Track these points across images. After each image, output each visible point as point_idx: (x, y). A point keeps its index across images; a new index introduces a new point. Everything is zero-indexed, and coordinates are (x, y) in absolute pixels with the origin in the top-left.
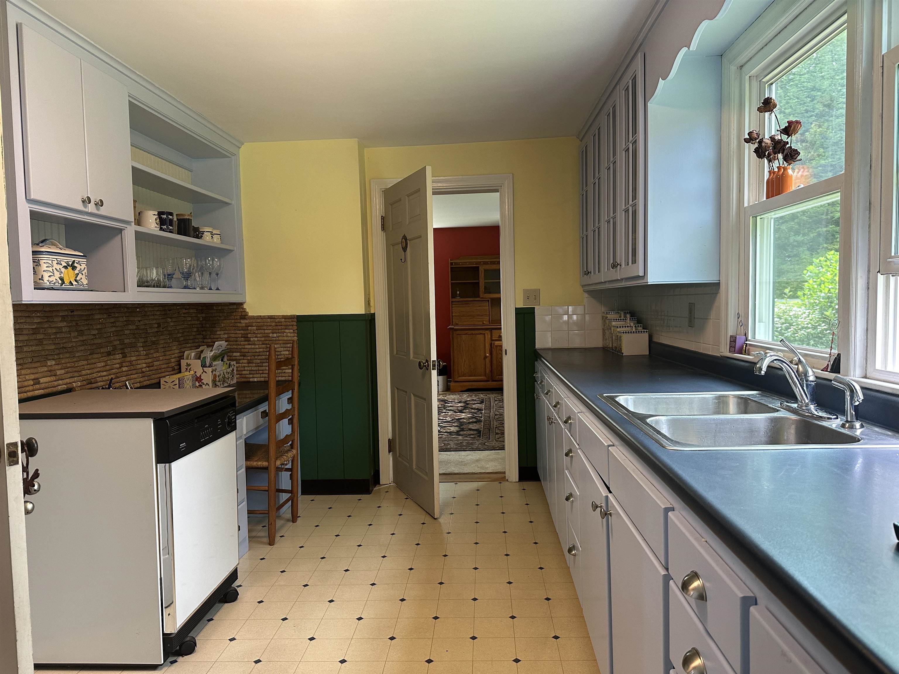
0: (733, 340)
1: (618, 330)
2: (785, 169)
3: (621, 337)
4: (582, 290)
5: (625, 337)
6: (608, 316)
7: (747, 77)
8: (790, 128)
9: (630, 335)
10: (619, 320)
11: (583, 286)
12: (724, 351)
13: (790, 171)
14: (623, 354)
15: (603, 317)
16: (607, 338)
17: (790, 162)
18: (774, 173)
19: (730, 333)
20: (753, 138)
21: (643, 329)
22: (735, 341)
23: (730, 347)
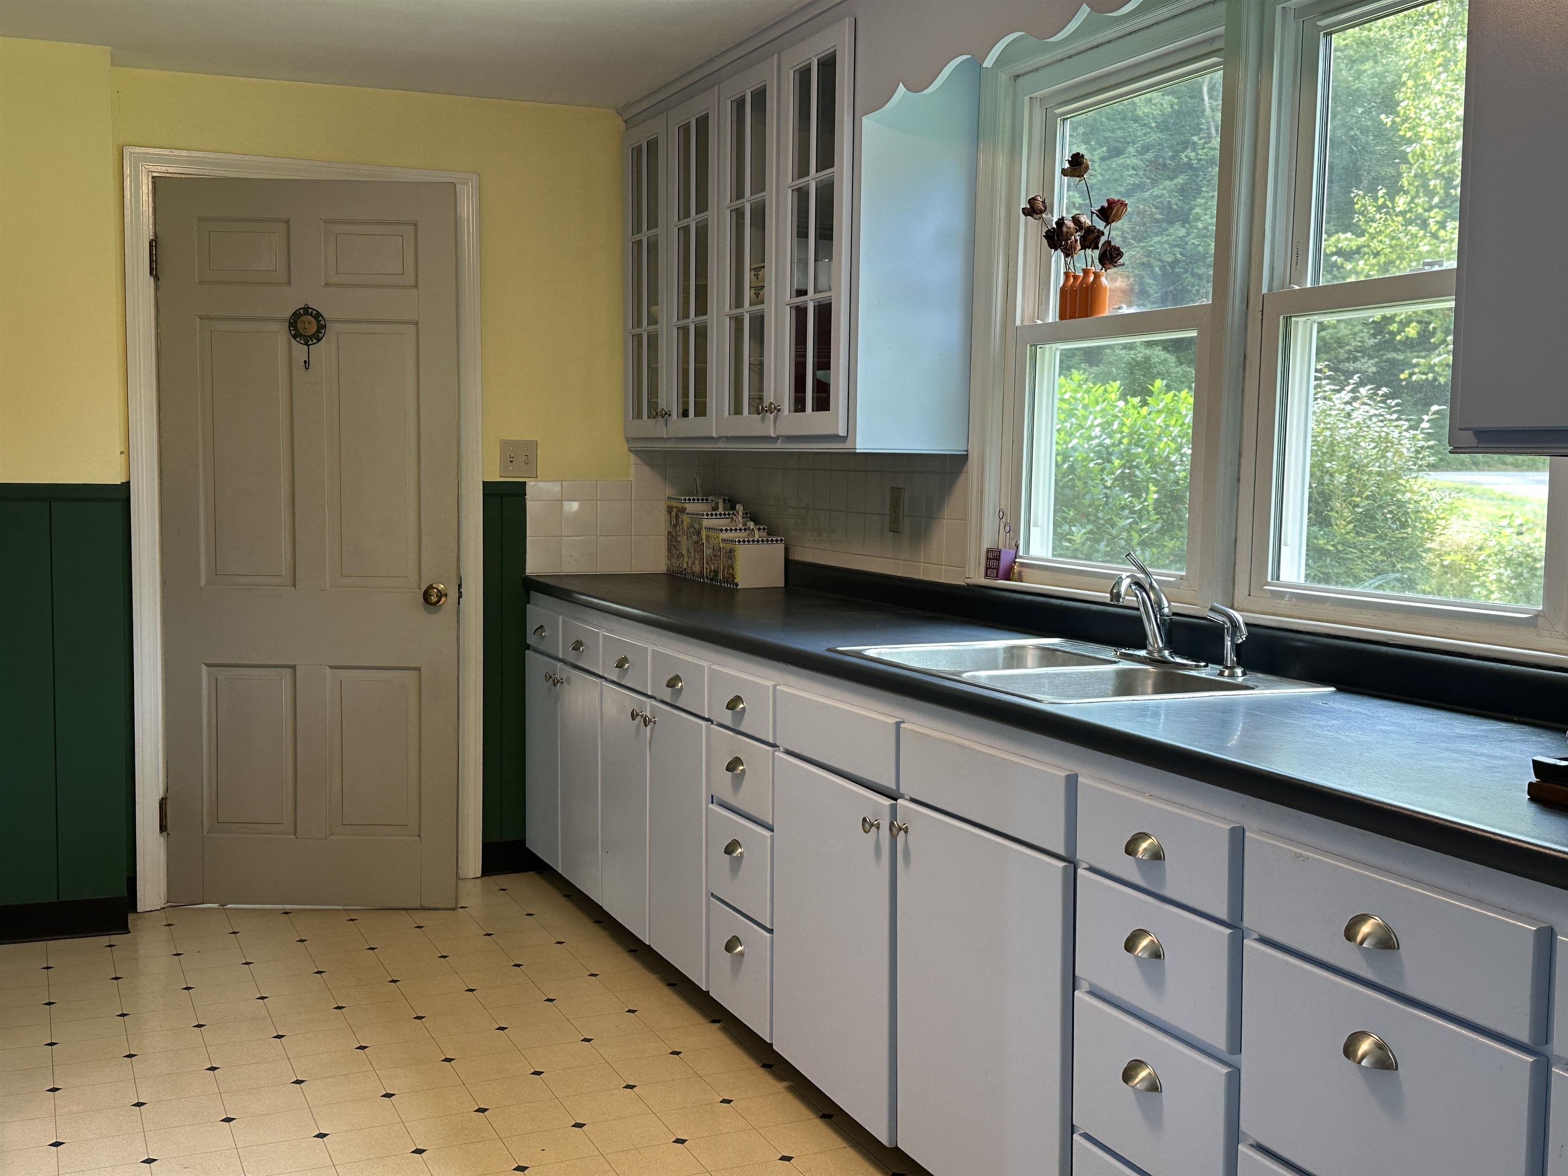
0: (993, 556)
1: (723, 535)
2: (1097, 276)
3: (731, 551)
4: (626, 446)
5: (742, 552)
6: (686, 505)
7: (1027, 99)
8: (1110, 211)
9: (751, 546)
10: (712, 515)
11: (628, 440)
12: (976, 576)
13: (1103, 280)
14: (737, 585)
15: (670, 509)
16: (685, 552)
17: (1107, 266)
18: (1075, 277)
19: (987, 544)
20: (1038, 210)
21: (769, 534)
22: (998, 559)
23: (987, 569)
